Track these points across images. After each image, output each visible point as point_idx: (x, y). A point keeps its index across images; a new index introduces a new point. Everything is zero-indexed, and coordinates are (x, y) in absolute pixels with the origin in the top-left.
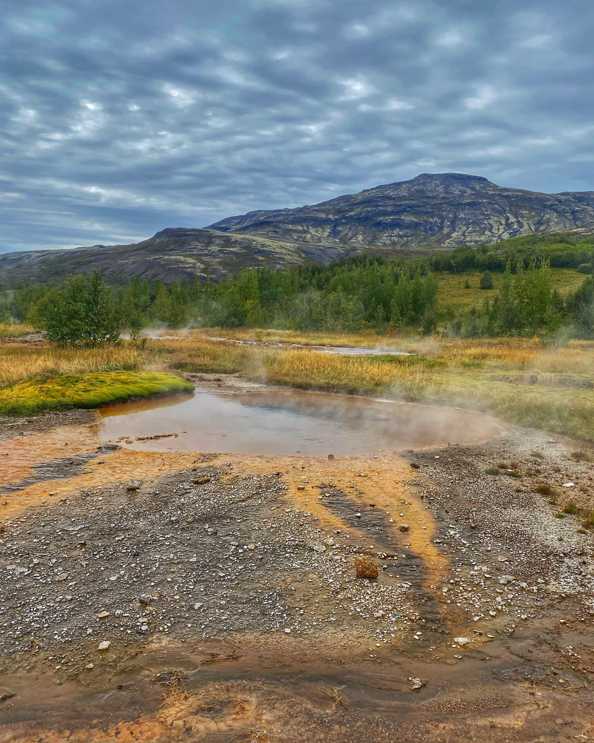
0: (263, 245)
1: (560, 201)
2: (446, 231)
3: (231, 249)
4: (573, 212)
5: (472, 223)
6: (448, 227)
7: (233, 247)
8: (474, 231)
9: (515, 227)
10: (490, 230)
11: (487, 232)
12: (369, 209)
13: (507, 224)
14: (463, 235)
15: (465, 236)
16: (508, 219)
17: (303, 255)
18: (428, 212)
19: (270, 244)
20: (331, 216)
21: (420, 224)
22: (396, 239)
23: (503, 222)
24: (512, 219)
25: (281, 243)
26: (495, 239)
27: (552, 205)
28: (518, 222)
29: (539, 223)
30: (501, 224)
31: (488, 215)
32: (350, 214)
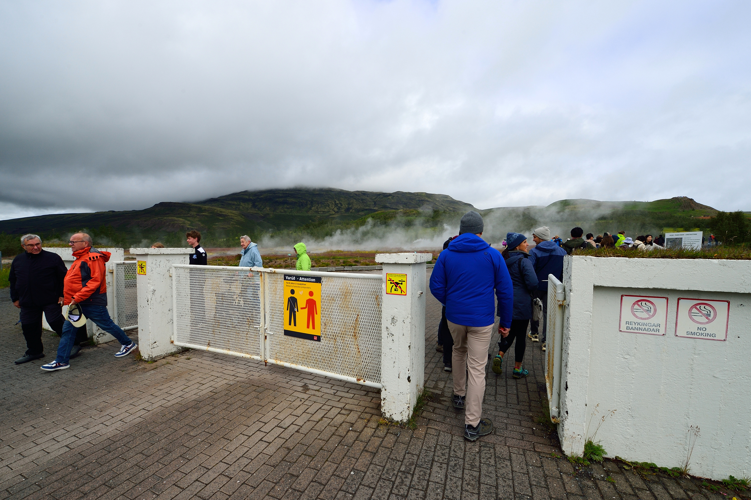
0: (221, 212)
1: (356, 194)
2: (309, 206)
3: (203, 214)
4: (362, 200)
5: (320, 203)
6: (310, 204)
7: (204, 212)
8: (321, 207)
9: (339, 205)
10: (329, 206)
11: (327, 208)
12: (271, 195)
13: (335, 204)
14: (317, 208)
15: (318, 209)
16: (335, 202)
17: (243, 217)
18: (300, 197)
19: (225, 211)
20: (251, 197)
21: (297, 203)
22: (286, 210)
23: (334, 203)
24: (337, 202)
25: (230, 211)
26: (331, 210)
27: (353, 196)
28: (340, 203)
29: (349, 204)
30: (333, 204)
31: (326, 200)
32: (261, 197)
